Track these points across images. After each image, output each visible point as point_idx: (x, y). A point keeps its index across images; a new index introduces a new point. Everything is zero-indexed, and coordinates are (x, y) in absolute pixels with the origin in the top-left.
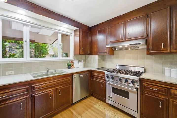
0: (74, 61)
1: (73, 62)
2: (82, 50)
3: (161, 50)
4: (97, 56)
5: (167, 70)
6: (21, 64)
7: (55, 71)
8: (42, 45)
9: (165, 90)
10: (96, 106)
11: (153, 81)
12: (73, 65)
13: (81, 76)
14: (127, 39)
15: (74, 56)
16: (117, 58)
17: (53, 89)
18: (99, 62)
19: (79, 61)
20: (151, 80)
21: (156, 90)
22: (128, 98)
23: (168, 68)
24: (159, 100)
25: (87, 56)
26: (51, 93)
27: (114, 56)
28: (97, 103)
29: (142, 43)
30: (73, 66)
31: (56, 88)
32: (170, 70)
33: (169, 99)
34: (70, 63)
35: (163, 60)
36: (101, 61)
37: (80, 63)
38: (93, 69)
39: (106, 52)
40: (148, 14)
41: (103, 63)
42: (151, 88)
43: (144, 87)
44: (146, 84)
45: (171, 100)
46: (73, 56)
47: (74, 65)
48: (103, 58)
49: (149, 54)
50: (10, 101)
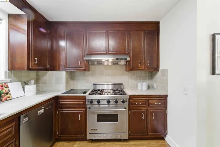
0: (9, 85)
1: (7, 87)
2: (35, 61)
3: (139, 67)
4: (64, 73)
5: (139, 84)
9: (146, 102)
13: (38, 112)
14: (110, 52)
15: (8, 72)
16: (93, 75)
18: (67, 82)
19: (24, 84)
21: (140, 104)
23: (140, 82)
24: (142, 112)
27: (89, 72)
30: (8, 95)
32: (142, 84)
33: (148, 109)
35: (135, 76)
36: (69, 80)
37: (26, 87)
38: (59, 94)
39: (82, 66)
40: (129, 31)
41: (72, 82)
42: (136, 104)
43: (131, 103)
44: (132, 101)
45: (149, 109)
46: (6, 72)
47: (11, 92)
48: (72, 76)
49: (130, 71)
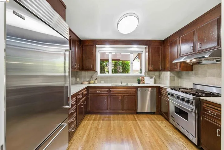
1: (144, 78)
2: (152, 66)
4: (169, 72)
6: (107, 77)
7: (127, 84)
8: (125, 62)
10: (159, 123)
11: (212, 104)
12: (143, 81)
13: (146, 90)
16: (196, 75)
17: (122, 95)
18: (172, 79)
20: (209, 101)
21: (215, 114)
22: (187, 119)
25: (160, 72)
26: (120, 97)
28: (162, 121)
29: (206, 56)
31: (124, 95)
34: (140, 78)
36: (176, 78)
37: (151, 79)
39: (177, 68)
41: (180, 80)
42: (210, 112)
44: (206, 107)
47: (145, 80)
48: (180, 75)
50: (101, 95)
